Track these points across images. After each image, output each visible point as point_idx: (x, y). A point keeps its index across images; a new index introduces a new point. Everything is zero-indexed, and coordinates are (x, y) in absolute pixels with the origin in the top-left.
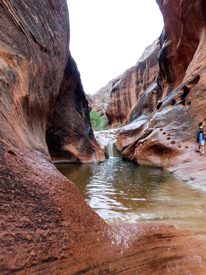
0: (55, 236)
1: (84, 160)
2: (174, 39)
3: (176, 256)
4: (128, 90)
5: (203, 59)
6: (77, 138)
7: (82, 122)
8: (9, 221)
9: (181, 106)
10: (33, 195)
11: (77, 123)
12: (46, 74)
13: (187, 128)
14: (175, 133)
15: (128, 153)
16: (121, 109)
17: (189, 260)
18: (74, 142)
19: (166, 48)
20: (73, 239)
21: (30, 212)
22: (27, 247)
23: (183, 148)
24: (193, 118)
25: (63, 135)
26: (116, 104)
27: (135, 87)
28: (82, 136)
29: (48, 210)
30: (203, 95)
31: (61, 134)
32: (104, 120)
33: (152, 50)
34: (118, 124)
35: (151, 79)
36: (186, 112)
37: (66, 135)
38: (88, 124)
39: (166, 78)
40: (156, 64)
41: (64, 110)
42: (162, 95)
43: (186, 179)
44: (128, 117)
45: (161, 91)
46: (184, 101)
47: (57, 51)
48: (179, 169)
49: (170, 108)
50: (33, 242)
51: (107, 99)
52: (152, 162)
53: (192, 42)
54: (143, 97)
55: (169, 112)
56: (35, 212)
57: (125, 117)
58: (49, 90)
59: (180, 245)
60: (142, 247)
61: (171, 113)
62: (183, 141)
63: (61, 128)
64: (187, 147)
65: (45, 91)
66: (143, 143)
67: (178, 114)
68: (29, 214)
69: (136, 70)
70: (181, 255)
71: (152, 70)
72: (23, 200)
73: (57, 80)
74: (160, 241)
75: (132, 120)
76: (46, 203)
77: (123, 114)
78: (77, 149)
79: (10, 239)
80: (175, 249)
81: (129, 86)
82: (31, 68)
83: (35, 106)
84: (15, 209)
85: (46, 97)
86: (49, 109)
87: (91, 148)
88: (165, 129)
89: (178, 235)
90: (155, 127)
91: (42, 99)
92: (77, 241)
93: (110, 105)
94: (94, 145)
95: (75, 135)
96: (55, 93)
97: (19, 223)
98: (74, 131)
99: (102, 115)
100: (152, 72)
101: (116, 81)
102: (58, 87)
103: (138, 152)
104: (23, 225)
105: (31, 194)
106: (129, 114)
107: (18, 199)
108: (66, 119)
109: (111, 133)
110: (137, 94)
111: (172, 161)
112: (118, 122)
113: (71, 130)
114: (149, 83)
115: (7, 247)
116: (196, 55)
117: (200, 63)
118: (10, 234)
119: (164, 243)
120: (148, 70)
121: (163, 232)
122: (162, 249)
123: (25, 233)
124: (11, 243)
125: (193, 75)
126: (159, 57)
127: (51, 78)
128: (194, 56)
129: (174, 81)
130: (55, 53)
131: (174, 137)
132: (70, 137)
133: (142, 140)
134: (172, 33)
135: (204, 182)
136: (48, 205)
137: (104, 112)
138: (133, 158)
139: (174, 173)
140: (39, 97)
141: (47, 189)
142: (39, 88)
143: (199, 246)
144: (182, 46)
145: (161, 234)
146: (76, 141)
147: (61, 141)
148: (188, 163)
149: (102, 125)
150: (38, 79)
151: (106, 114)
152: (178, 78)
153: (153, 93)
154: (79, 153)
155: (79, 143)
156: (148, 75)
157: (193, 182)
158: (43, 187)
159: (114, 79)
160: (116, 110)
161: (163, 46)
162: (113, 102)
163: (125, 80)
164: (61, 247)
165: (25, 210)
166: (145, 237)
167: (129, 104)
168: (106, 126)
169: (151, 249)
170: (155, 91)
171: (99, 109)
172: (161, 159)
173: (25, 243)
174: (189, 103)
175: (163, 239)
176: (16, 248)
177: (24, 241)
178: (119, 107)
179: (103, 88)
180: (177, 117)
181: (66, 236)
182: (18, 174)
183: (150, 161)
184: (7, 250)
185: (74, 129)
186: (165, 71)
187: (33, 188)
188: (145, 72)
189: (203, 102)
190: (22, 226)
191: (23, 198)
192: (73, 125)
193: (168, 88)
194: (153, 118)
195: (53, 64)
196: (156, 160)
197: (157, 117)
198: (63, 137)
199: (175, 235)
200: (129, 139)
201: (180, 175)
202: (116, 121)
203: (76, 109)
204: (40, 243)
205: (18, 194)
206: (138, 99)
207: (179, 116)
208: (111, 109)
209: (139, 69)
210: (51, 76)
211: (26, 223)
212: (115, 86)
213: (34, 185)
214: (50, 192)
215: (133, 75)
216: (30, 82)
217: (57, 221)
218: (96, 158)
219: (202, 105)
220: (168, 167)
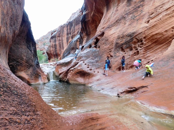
0: (35, 120)
1: (33, 82)
2: (90, 10)
3: (102, 128)
4: (62, 38)
5: (106, 23)
6: (28, 67)
7: (31, 56)
8: (2, 110)
9: (95, 49)
10: (16, 93)
11: (27, 57)
12: (11, 15)
13: (98, 61)
14: (92, 64)
15: (63, 77)
16: (57, 50)
17: (109, 129)
18: (25, 70)
19: (85, 15)
20: (46, 123)
21: (16, 104)
22: (18, 127)
23: (96, 72)
24: (101, 55)
25: (17, 65)
26: (54, 47)
27: (66, 37)
28: (31, 66)
29: (27, 104)
30: (106, 43)
31: (15, 64)
32: (45, 57)
33: (76, 16)
34: (55, 60)
35: (76, 32)
36: (98, 52)
37: (19, 65)
38: (35, 58)
39: (85, 32)
40: (79, 24)
41: (18, 47)
42: (83, 42)
43: (99, 90)
44: (62, 55)
45: (82, 40)
46: (97, 46)
47: (19, 1)
48: (95, 85)
49: (89, 50)
50: (21, 124)
51: (47, 43)
52: (78, 81)
53: (99, 14)
54: (71, 43)
55: (88, 52)
56: (19, 105)
57: (60, 55)
58: (13, 28)
59: (103, 122)
60: (84, 125)
61: (89, 53)
62: (96, 69)
63: (15, 60)
64: (99, 72)
65: (10, 28)
66: (73, 70)
67: (93, 53)
68: (15, 106)
69: (66, 26)
70: (104, 127)
71: (76, 27)
72: (9, 96)
73: (18, 22)
74: (93, 122)
75: (64, 57)
76: (25, 99)
77: (58, 53)
78: (28, 74)
79: (5, 122)
80: (101, 124)
81: (62, 35)
82: (3, 7)
83: (3, 37)
84: (5, 102)
85: (11, 32)
86: (12, 42)
87: (38, 74)
88: (86, 62)
89: (101, 117)
90: (80, 60)
91: (8, 33)
92: (48, 124)
93: (49, 47)
94: (40, 72)
95: (26, 65)
96: (16, 31)
97: (10, 111)
98: (26, 62)
99: (44, 53)
100: (76, 28)
101: (53, 32)
102: (18, 27)
103: (69, 76)
104: (13, 112)
105: (15, 93)
106: (62, 53)
107: (6, 95)
108: (19, 53)
109: (51, 65)
110: (67, 41)
111: (91, 80)
112: (55, 58)
113: (23, 61)
114: (75, 35)
115: (4, 127)
116: (102, 21)
117: (104, 26)
118: (5, 118)
119: (95, 122)
120: (74, 27)
121: (94, 117)
122: (94, 126)
123: (15, 118)
124: (7, 124)
125: (100, 32)
126: (81, 20)
127: (14, 20)
128: (101, 21)
129: (90, 35)
130: (18, 3)
131: (91, 66)
132: (22, 67)
133: (72, 69)
134: (89, 7)
135: (109, 90)
136: (27, 101)
137: (45, 51)
138: (66, 80)
139: (92, 87)
140: (7, 31)
141: (24, 90)
142: (7, 24)
143: (113, 121)
144: (94, 15)
145: (93, 118)
146: (27, 69)
147: (15, 69)
148: (99, 81)
149: (43, 60)
150: (6, 17)
151: (47, 53)
152: (92, 33)
153: (77, 41)
154: (29, 77)
155: (29, 71)
156: (74, 30)
157: (103, 91)
158: (21, 89)
159: (51, 31)
160: (54, 50)
161: (84, 14)
162: (52, 45)
163: (60, 31)
164: (40, 127)
165: (12, 103)
166: (85, 120)
167: (62, 47)
168: (47, 61)
169: (89, 126)
170: (78, 40)
171: (41, 50)
172: (84, 80)
173: (16, 125)
174: (99, 47)
175: (94, 120)
176: (11, 128)
177: (15, 123)
178: (56, 48)
179: (44, 36)
180: (92, 55)
181: (41, 120)
182: (4, 78)
183: (77, 81)
184: (5, 129)
185: (25, 61)
186: (84, 28)
187: (16, 89)
188: (72, 28)
189: (106, 47)
190: (12, 114)
191: (9, 95)
192: (24, 58)
193: (86, 38)
194: (78, 55)
195: (16, 10)
196: (81, 80)
197: (81, 55)
198: (17, 66)
199: (100, 118)
200: (63, 68)
201: (96, 88)
202: (54, 57)
203: (27, 47)
204: (26, 125)
205: (6, 92)
206: (68, 44)
207: (94, 54)
208: (50, 50)
209: (69, 26)
210: (14, 18)
211: (15, 111)
212: (53, 35)
213: (16, 87)
214: (26, 93)
215: (65, 29)
216: (2, 17)
217: (34, 111)
218: (42, 81)
219: (106, 48)
220: (88, 84)
